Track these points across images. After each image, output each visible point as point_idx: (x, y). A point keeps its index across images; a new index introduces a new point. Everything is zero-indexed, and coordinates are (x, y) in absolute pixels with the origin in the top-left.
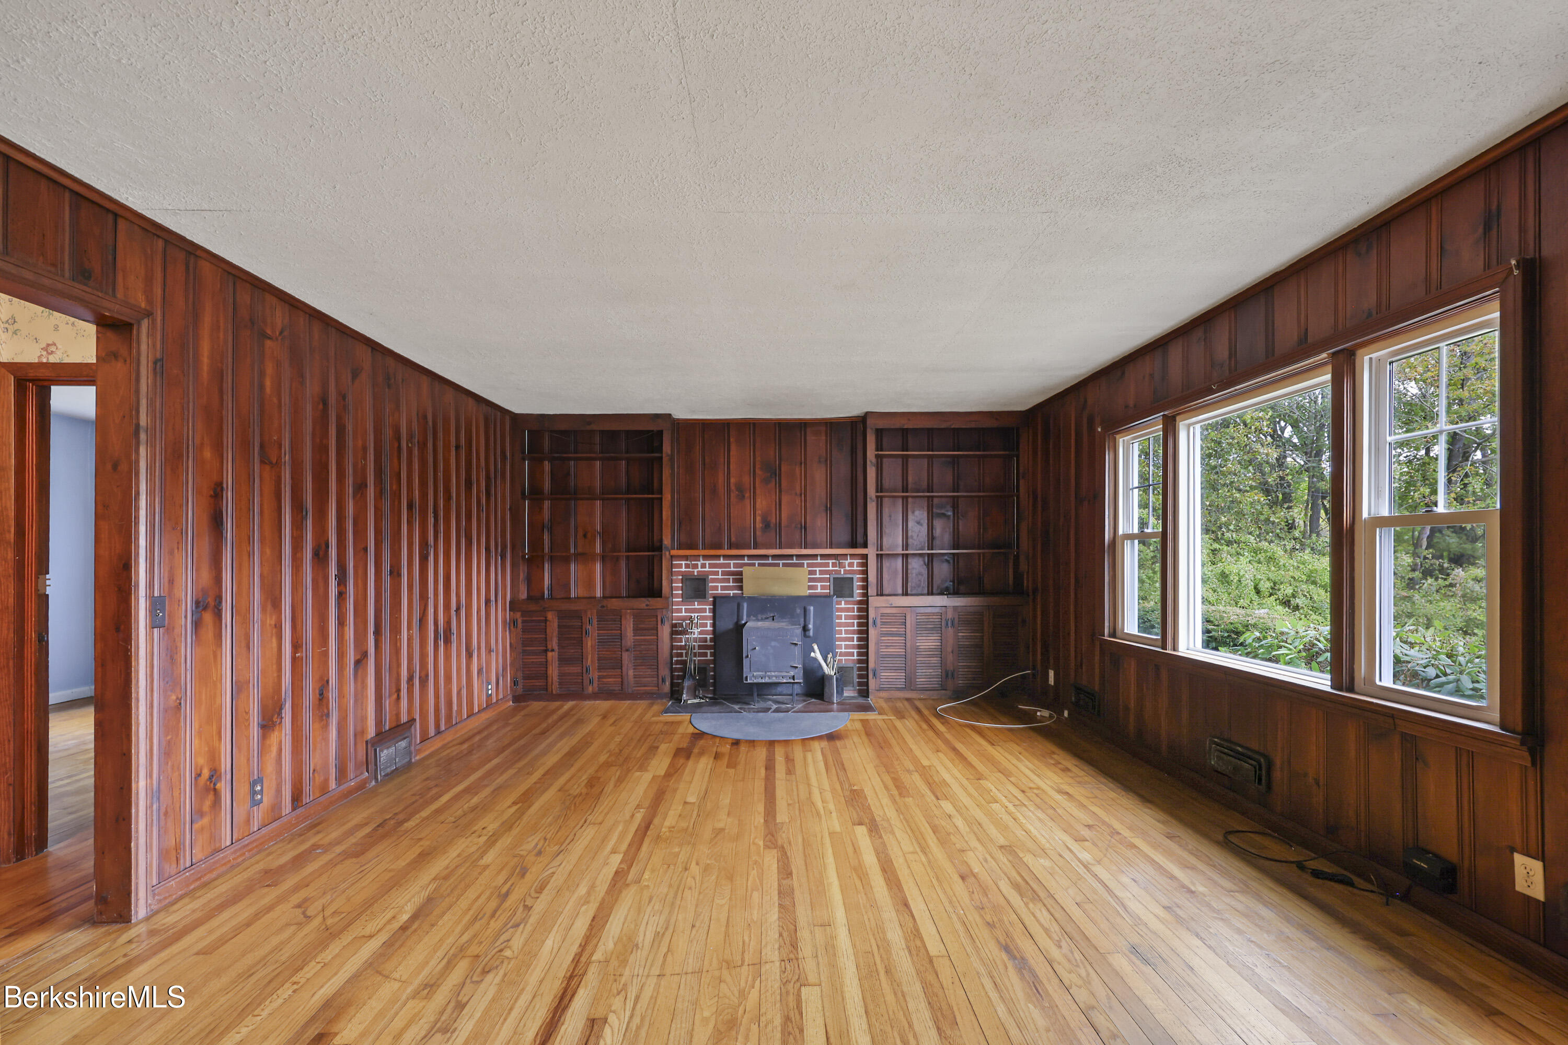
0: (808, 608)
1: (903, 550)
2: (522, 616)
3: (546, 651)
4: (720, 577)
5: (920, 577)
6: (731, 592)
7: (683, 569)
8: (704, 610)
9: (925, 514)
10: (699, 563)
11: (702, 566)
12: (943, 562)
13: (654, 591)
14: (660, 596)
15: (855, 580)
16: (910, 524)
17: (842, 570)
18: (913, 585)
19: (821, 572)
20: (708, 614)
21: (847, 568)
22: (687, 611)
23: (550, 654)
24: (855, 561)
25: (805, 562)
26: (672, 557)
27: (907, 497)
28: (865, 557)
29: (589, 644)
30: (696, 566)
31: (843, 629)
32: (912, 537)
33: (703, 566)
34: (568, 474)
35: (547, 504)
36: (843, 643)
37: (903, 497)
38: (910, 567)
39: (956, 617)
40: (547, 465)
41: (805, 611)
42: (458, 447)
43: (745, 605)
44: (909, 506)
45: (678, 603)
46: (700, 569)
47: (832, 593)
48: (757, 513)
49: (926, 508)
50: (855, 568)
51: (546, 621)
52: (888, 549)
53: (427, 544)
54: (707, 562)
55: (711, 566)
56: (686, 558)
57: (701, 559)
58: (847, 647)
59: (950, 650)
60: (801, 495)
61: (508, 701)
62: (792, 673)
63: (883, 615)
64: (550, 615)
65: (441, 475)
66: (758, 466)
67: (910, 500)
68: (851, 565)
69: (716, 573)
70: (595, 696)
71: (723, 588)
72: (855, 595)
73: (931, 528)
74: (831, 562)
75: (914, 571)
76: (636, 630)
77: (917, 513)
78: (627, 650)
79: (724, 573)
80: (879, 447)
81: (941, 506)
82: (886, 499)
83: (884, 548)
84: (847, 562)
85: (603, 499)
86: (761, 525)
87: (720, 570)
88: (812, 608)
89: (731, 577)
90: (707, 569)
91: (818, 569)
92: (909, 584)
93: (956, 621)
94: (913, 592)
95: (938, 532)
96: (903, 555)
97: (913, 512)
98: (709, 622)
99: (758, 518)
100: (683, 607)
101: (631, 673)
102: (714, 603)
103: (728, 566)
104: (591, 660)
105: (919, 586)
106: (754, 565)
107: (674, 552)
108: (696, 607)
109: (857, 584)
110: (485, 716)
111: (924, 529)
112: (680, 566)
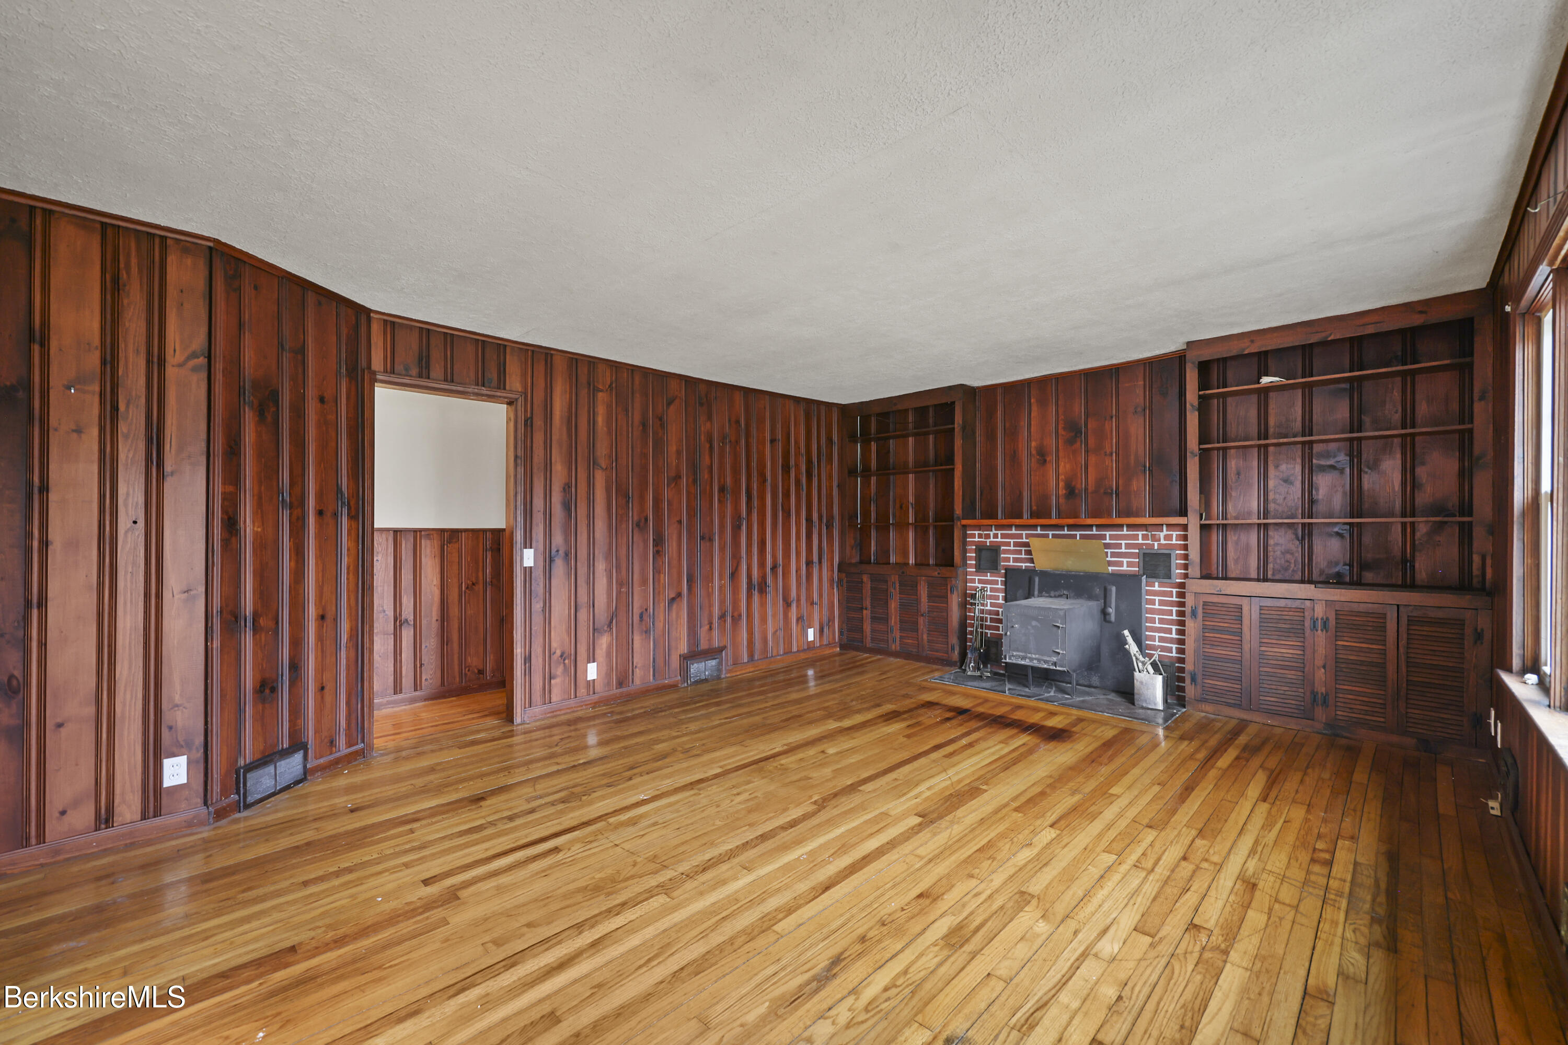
0: (1109, 587)
1: (1259, 518)
2: (846, 577)
3: (862, 608)
4: (1012, 548)
5: (1288, 556)
6: (1024, 565)
7: (977, 539)
8: (996, 582)
9: (1298, 468)
10: (991, 533)
11: (994, 536)
12: (1330, 535)
13: (947, 560)
14: (953, 566)
15: (1173, 557)
16: (1271, 484)
17: (1156, 544)
18: (1277, 567)
19: (1128, 546)
20: (1000, 586)
21: (1163, 542)
22: (980, 581)
23: (865, 612)
24: (1174, 534)
25: (1108, 533)
26: (965, 527)
27: (1266, 446)
28: (1185, 527)
29: (893, 606)
30: (988, 536)
31: (1157, 617)
32: (1275, 501)
33: (996, 536)
34: (889, 452)
35: (873, 480)
36: (1157, 635)
37: (1259, 446)
38: (1271, 542)
39: (1332, 617)
40: (873, 446)
41: (1105, 590)
42: (773, 441)
43: (1037, 579)
44: (1270, 458)
45: (972, 574)
46: (992, 539)
47: (1141, 572)
48: (1060, 478)
49: (1299, 460)
50: (1174, 542)
51: (862, 582)
52: (1236, 518)
53: (740, 517)
54: (999, 532)
55: (1003, 536)
56: (978, 527)
57: (993, 529)
58: (1162, 639)
59: (1319, 662)
60: (1112, 454)
61: (835, 647)
62: (1055, 659)
63: (1205, 604)
64: (865, 578)
65: (754, 464)
66: (1061, 426)
67: (1271, 449)
68: (1168, 537)
69: (1008, 544)
70: (896, 654)
71: (1015, 560)
72: (1173, 576)
73: (1309, 487)
74: (1140, 533)
75: (1279, 549)
76: (930, 597)
77: (1283, 467)
78: (922, 615)
79: (1016, 544)
80: (1204, 384)
81: (1327, 455)
82: (1233, 451)
83: (1229, 516)
84: (1162, 535)
85: (915, 473)
86: (1064, 492)
87: (1012, 541)
88: (1114, 589)
89: (1023, 549)
90: (999, 540)
91: (1123, 542)
92: (1270, 566)
93: (1332, 623)
94: (1277, 577)
95: (1321, 493)
96: (1259, 525)
97: (1277, 467)
98: (1001, 595)
99: (1061, 484)
100: (977, 578)
101: (925, 637)
102: (1006, 576)
103: (1020, 536)
104: (894, 620)
105: (1286, 569)
106: (1047, 536)
107: (964, 522)
108: (989, 578)
109: (1177, 562)
110: (803, 656)
111: (1296, 490)
112: (973, 536)
